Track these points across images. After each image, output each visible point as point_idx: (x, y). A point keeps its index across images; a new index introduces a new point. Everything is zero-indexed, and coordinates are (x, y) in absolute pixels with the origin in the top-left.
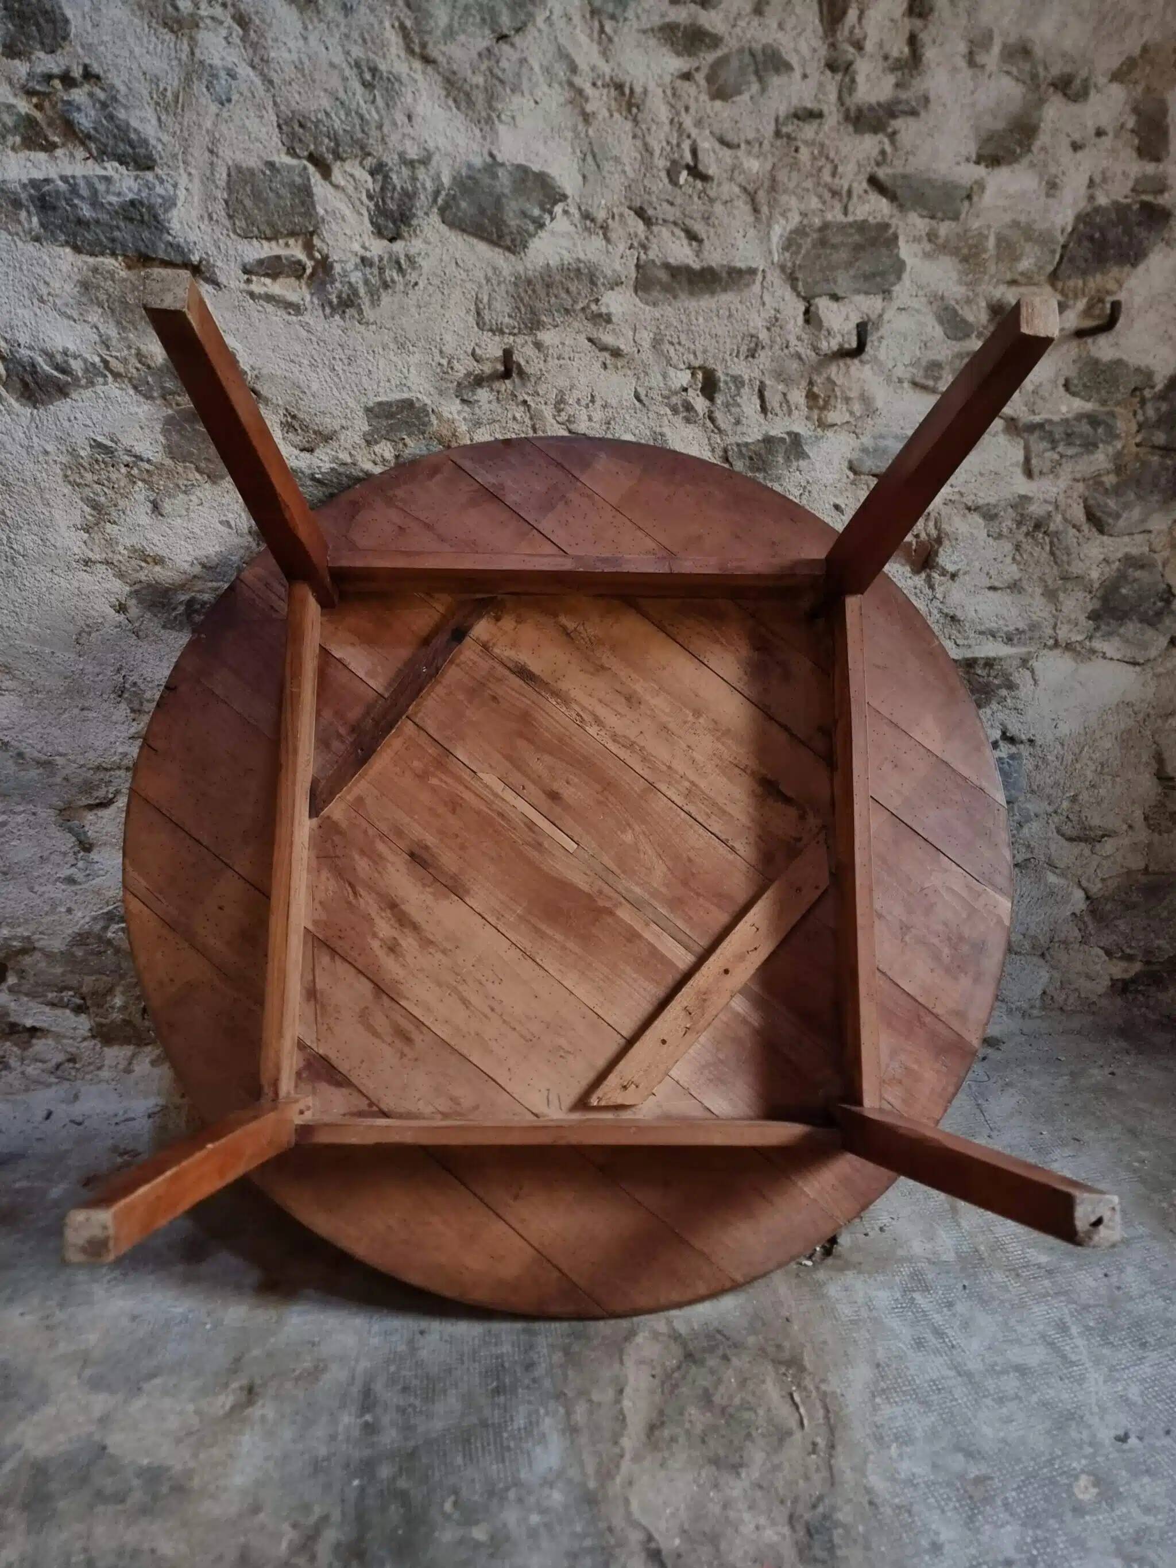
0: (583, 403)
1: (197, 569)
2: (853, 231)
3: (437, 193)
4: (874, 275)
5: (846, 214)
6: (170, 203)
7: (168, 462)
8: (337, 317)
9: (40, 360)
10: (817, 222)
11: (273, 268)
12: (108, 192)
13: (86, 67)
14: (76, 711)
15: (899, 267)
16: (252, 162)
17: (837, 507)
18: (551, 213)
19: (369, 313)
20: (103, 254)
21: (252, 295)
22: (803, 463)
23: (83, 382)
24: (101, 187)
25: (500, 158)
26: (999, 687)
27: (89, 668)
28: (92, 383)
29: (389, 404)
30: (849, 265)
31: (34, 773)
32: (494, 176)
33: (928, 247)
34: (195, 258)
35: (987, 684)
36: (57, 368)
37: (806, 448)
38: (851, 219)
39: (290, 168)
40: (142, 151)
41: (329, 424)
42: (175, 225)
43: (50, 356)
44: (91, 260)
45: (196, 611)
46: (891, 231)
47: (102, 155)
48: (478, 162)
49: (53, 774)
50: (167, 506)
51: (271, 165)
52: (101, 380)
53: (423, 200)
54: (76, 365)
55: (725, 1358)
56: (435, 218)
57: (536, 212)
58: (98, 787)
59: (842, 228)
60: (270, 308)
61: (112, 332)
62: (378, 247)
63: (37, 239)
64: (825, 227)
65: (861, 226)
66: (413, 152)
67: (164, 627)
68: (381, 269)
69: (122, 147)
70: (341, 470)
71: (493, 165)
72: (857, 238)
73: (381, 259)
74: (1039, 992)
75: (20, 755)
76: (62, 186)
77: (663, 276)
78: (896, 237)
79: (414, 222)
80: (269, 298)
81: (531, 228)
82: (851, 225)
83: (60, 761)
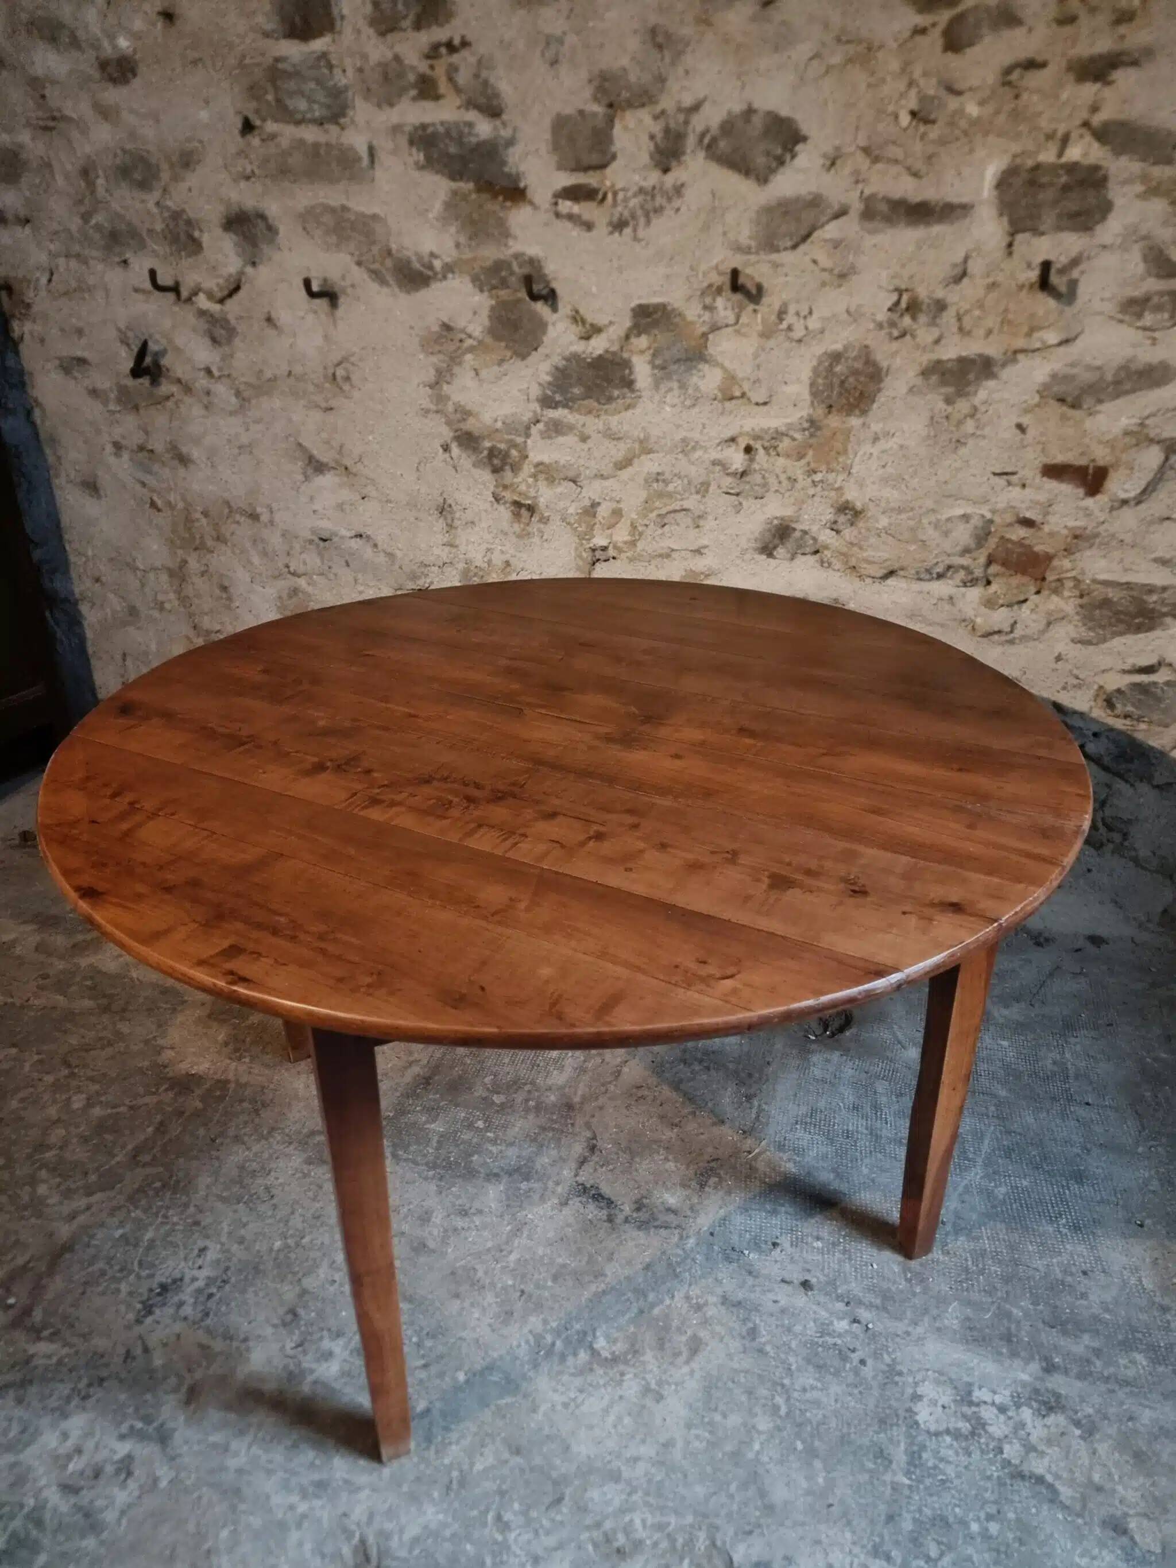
0: (802, 314)
1: (499, 425)
2: (1061, 172)
3: (703, 135)
4: (1078, 214)
5: (1060, 154)
6: (511, 142)
7: (489, 340)
8: (617, 234)
9: (414, 258)
10: (1030, 163)
11: (574, 193)
12: (470, 134)
13: (463, 37)
14: (412, 519)
15: (1105, 208)
16: (569, 110)
17: (1021, 428)
18: (791, 150)
19: (641, 233)
20: (461, 179)
21: (558, 215)
22: (991, 384)
23: (440, 276)
24: (466, 130)
25: (755, 106)
26: (1165, 615)
27: (423, 491)
28: (445, 277)
29: (647, 306)
30: (1056, 202)
31: (382, 559)
32: (748, 121)
33: (1139, 188)
34: (522, 185)
35: (1153, 610)
36: (423, 265)
37: (995, 369)
38: (1064, 160)
39: (595, 115)
40: (495, 103)
41: (601, 320)
42: (510, 160)
43: (420, 258)
44: (454, 185)
45: (496, 457)
46: (1103, 172)
47: (471, 104)
48: (738, 108)
49: (393, 563)
50: (484, 373)
51: (581, 112)
52: (450, 276)
53: (691, 141)
54: (437, 264)
55: (708, 1068)
56: (701, 155)
57: (779, 151)
58: (419, 578)
59: (1054, 168)
60: (569, 225)
61: (462, 239)
62: (654, 177)
63: (421, 168)
64: (1037, 167)
65: (1072, 168)
66: (688, 101)
67: (474, 465)
68: (653, 197)
69: (482, 100)
70: (609, 356)
71: (750, 112)
72: (1064, 179)
73: (654, 188)
74: (1160, 909)
75: (375, 546)
76: (441, 129)
77: (883, 207)
78: (1105, 179)
79: (683, 158)
80: (570, 217)
81: (774, 165)
82: (1062, 166)
83: (399, 554)
